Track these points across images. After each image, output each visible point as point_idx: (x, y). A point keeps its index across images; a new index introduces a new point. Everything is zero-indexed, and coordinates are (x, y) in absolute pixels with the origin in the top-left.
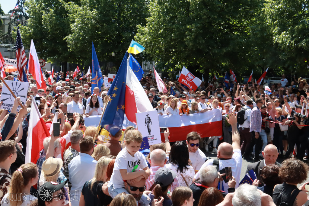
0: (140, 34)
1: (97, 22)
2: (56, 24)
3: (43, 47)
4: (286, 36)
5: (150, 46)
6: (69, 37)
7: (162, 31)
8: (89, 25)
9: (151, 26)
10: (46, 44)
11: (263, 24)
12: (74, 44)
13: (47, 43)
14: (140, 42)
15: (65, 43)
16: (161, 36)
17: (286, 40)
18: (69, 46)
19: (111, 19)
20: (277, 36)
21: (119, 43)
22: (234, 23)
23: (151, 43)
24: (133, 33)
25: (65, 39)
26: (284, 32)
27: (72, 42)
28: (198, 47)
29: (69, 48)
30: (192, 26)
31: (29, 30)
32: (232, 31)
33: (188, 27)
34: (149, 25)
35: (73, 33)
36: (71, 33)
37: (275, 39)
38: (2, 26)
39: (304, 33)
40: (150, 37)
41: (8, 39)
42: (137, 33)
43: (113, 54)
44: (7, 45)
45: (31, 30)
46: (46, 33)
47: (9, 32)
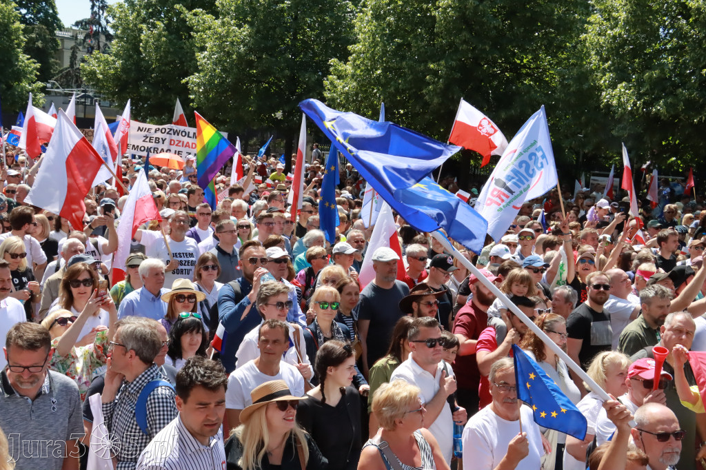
0: (335, 77)
1: (250, 50)
2: (167, 52)
3: (141, 97)
4: (627, 91)
5: (354, 101)
6: (194, 79)
7: (379, 72)
8: (234, 57)
9: (358, 62)
10: (147, 91)
11: (581, 66)
12: (203, 93)
13: (150, 89)
14: (334, 92)
15: (185, 90)
16: (377, 82)
17: (628, 100)
18: (192, 97)
19: (278, 46)
20: (610, 90)
21: (293, 93)
22: (525, 61)
23: (357, 94)
24: (321, 74)
25: (184, 81)
26: (624, 84)
27: (199, 88)
28: (451, 108)
29: (193, 101)
30: (439, 65)
31: (114, 62)
32: (519, 77)
33: (432, 66)
34: (355, 60)
35: (202, 70)
36: (199, 72)
37: (605, 96)
38: (59, 54)
39: (661, 87)
40: (355, 84)
41: (72, 78)
42: (330, 74)
43: (279, 115)
44: (67, 91)
45: (119, 63)
46: (148, 70)
47: (72, 64)
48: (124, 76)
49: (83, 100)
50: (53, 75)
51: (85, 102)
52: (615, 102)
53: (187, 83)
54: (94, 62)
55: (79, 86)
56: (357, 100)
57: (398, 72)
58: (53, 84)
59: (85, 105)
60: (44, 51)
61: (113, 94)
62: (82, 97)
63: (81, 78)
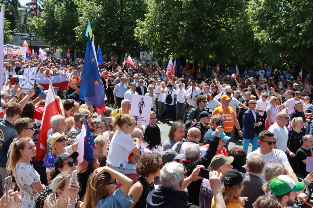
0: (139, 28)
1: (102, 16)
2: (66, 17)
3: (55, 36)
4: (265, 34)
6: (78, 28)
7: (158, 25)
8: (95, 19)
9: (149, 21)
10: (57, 34)
11: (246, 23)
12: (82, 35)
14: (139, 34)
15: (74, 34)
16: (157, 30)
17: (265, 38)
18: (77, 36)
19: (114, 14)
20: (257, 33)
21: (121, 35)
22: (221, 21)
23: (148, 35)
24: (133, 26)
25: (73, 30)
26: (264, 31)
27: (80, 32)
28: (189, 41)
29: (77, 38)
30: (184, 23)
31: (43, 21)
32: (219, 27)
33: (181, 23)
34: (147, 20)
35: (81, 25)
36: (79, 25)
37: (256, 36)
38: (19, 17)
39: (280, 32)
40: (147, 31)
41: (24, 28)
42: (137, 26)
43: (115, 44)
44: (22, 34)
45: (45, 22)
46: (58, 25)
47: (25, 22)
48: (47, 27)
49: (30, 38)
50: (17, 27)
51: (31, 39)
52: (260, 38)
53: (75, 30)
54: (34, 21)
55: (28, 32)
56: (148, 38)
57: (167, 25)
58: (17, 31)
59: (31, 40)
60: (13, 17)
61: (43, 35)
62: (29, 37)
63: (28, 28)
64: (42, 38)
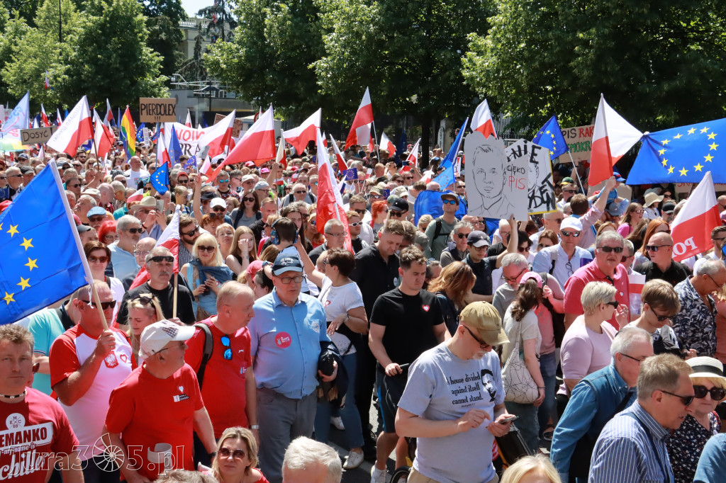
0: (475, 54)
1: (381, 29)
2: (293, 37)
3: (267, 86)
5: (495, 78)
6: (321, 64)
7: (523, 45)
8: (364, 37)
9: (499, 35)
10: (272, 80)
12: (331, 78)
13: (275, 77)
14: (473, 70)
15: (312, 75)
16: (520, 57)
18: (319, 83)
19: (411, 23)
21: (428, 74)
22: (692, 24)
23: (498, 71)
24: (459, 51)
25: (310, 66)
27: (327, 73)
28: (604, 81)
29: (321, 87)
30: (589, 34)
31: (238, 50)
32: (685, 41)
33: (581, 35)
34: (495, 33)
35: (329, 54)
36: (326, 55)
38: (183, 44)
40: (495, 59)
41: (195, 70)
42: (468, 50)
43: (414, 98)
44: (192, 84)
45: (242, 52)
46: (273, 57)
47: (197, 55)
48: (248, 65)
49: (208, 93)
50: (179, 68)
51: (210, 95)
53: (314, 68)
54: (216, 51)
55: (203, 79)
56: (498, 77)
57: (544, 44)
58: (178, 77)
59: (211, 98)
60: (168, 44)
61: (238, 84)
62: (207, 90)
63: (205, 69)
64: (238, 92)
